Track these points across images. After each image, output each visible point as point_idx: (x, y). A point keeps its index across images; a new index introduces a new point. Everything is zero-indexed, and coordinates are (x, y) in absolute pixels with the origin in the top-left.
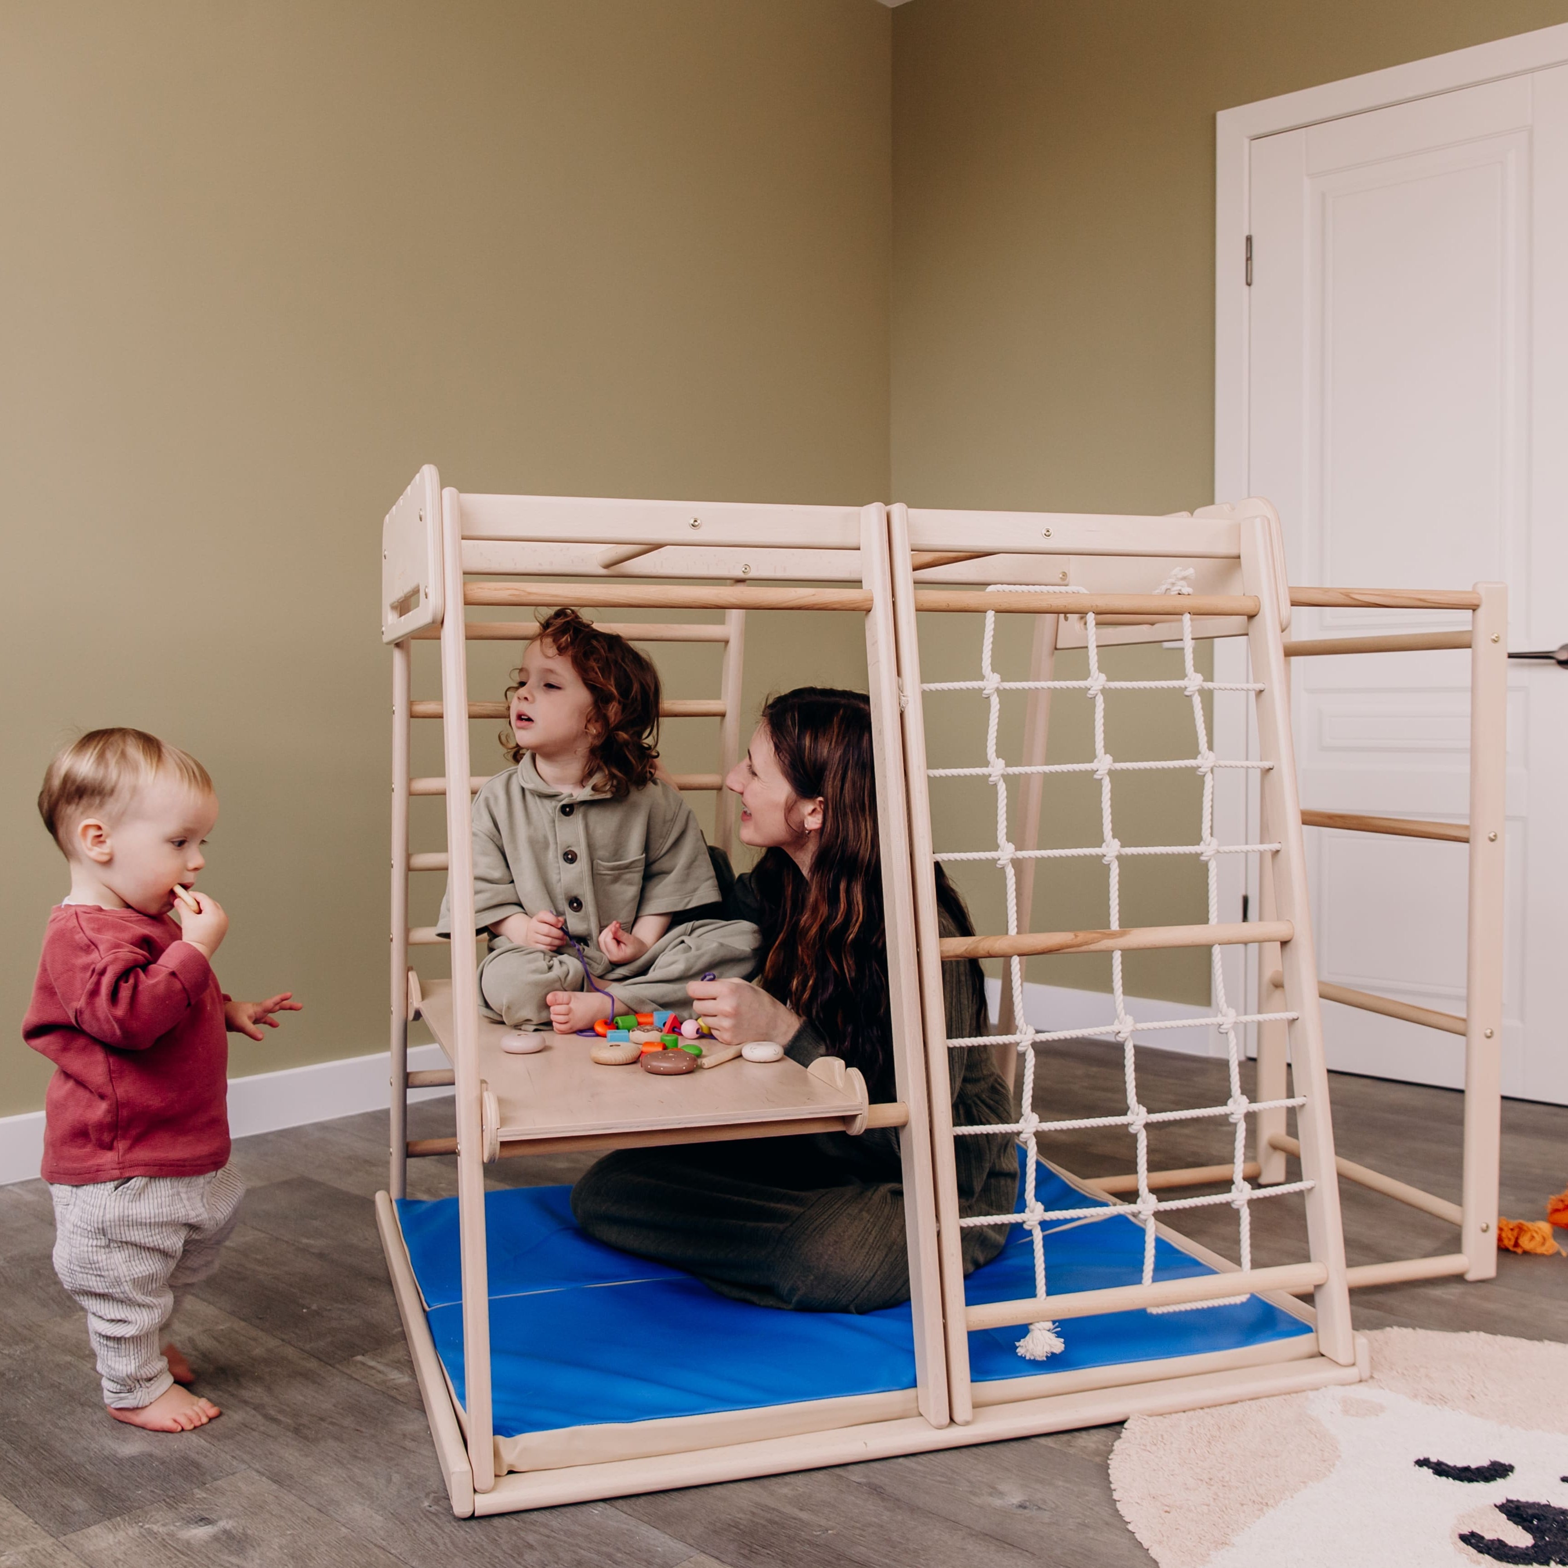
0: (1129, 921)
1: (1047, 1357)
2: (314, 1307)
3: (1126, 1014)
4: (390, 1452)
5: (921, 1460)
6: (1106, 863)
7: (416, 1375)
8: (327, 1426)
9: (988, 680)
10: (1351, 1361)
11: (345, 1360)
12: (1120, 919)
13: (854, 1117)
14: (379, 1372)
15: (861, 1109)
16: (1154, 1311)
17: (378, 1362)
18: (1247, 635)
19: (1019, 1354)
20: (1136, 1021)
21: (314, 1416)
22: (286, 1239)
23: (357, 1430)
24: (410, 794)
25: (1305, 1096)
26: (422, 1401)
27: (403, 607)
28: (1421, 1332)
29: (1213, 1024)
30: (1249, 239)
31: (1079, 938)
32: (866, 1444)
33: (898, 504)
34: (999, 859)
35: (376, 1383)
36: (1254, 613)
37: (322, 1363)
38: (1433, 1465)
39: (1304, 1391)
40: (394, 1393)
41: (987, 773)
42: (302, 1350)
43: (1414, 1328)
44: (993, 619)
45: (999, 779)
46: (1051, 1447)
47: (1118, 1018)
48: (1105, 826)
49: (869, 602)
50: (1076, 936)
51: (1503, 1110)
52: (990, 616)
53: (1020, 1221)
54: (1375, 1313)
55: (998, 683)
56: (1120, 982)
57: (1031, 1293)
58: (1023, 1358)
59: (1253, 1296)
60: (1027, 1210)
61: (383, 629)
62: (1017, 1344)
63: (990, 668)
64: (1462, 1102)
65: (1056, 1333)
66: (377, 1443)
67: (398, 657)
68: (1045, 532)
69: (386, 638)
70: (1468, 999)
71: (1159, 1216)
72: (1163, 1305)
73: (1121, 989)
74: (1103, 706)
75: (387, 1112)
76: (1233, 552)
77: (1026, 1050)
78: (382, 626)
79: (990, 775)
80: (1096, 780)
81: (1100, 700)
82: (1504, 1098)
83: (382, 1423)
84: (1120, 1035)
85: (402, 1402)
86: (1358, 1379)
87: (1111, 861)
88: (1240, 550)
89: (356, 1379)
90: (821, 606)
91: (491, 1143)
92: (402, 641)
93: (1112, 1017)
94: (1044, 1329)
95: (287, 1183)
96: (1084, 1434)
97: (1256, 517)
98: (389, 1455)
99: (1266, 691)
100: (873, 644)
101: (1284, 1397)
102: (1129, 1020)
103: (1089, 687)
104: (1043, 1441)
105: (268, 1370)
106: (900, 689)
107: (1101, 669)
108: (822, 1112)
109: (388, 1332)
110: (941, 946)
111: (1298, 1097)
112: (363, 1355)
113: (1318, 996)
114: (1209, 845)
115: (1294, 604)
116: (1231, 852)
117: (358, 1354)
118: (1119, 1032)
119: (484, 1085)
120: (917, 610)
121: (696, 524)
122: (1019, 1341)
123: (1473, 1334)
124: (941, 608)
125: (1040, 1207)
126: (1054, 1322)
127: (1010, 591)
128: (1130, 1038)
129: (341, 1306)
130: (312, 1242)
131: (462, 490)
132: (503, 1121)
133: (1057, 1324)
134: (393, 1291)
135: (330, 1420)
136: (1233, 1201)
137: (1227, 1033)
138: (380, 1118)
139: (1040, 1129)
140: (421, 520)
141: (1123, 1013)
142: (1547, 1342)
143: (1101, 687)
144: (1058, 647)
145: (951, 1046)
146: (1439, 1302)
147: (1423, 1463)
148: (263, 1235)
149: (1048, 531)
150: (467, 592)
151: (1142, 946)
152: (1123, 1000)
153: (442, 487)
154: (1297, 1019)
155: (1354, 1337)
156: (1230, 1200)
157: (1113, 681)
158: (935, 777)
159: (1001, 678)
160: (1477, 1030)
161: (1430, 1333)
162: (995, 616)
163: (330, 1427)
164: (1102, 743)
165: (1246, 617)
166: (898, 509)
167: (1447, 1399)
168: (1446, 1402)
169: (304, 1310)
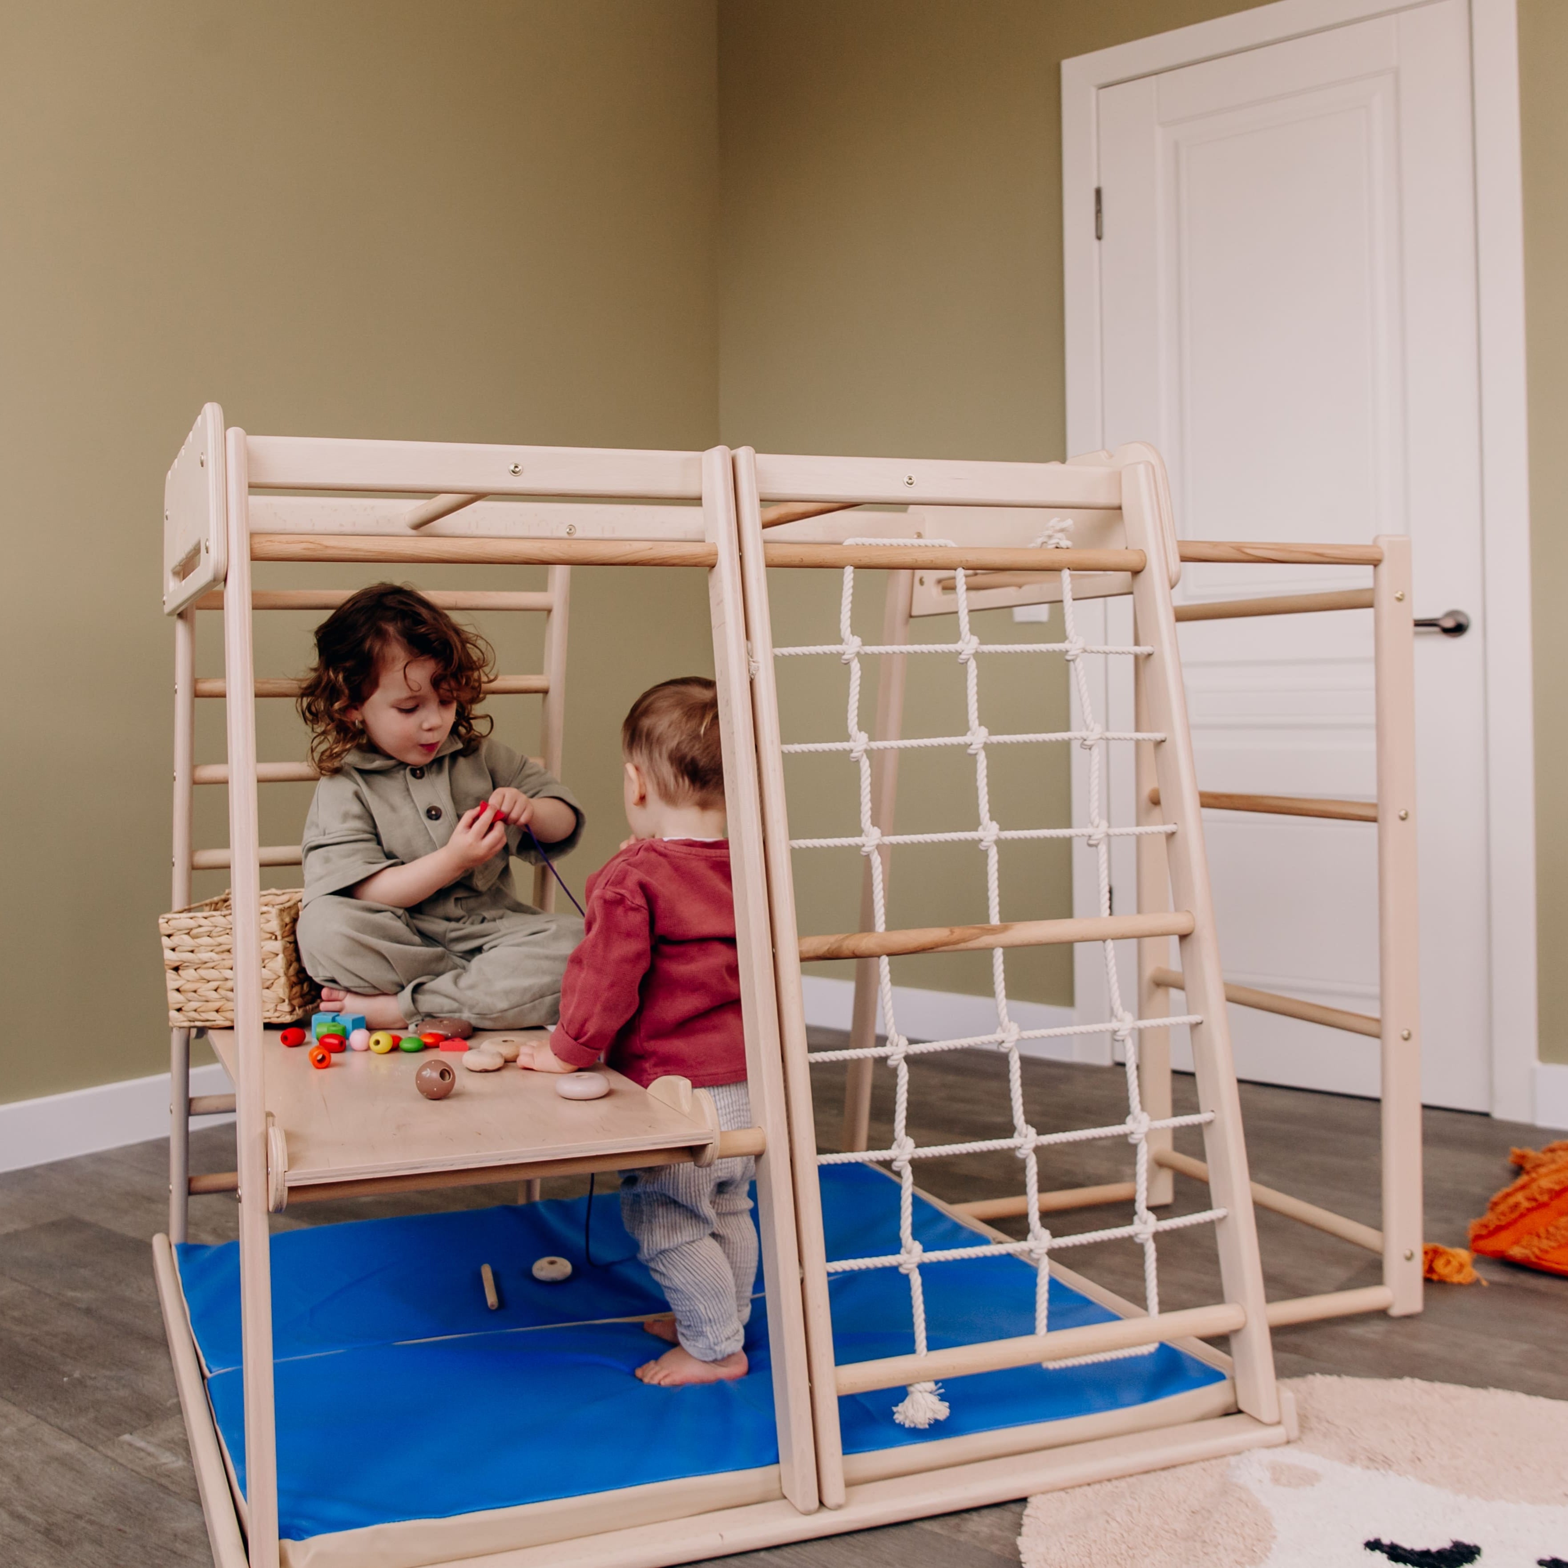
0: (1010, 916)
1: (930, 1425)
2: (77, 1375)
3: (1010, 1021)
4: (158, 1557)
5: (786, 1554)
6: (983, 848)
7: (191, 1457)
8: (84, 1525)
9: (847, 644)
10: (1275, 1418)
11: (109, 1440)
12: (1000, 912)
13: (703, 1147)
14: (149, 1454)
15: (712, 1138)
16: (1051, 1365)
17: (148, 1442)
18: (1131, 593)
19: (897, 1421)
20: (1022, 1028)
21: (69, 1512)
22: (49, 1292)
23: (120, 1530)
24: (195, 782)
25: (1213, 1111)
26: (197, 1491)
27: (185, 569)
28: (1348, 1381)
29: (1107, 1030)
30: (1098, 192)
31: (955, 934)
32: (721, 1536)
33: (744, 447)
34: (864, 846)
35: (145, 1468)
36: (1138, 569)
37: (83, 1445)
38: (1387, 1549)
39: (1223, 1456)
40: (164, 1481)
41: (848, 749)
42: (60, 1429)
43: (1339, 1376)
44: (852, 576)
45: (862, 755)
46: (937, 1534)
47: (1001, 1025)
48: (981, 807)
49: (713, 557)
50: (952, 932)
51: (1424, 1119)
52: (849, 571)
53: (895, 1263)
54: (1294, 1357)
55: (860, 647)
56: (1003, 984)
57: (909, 1348)
58: (901, 1426)
59: (1163, 1347)
60: (903, 1250)
61: (165, 598)
62: (895, 1409)
63: (849, 630)
64: (1379, 1111)
65: (939, 1395)
66: (143, 1547)
67: (181, 629)
68: (908, 480)
69: (167, 609)
70: (1382, 998)
71: (1054, 1254)
72: (1060, 1358)
73: (1003, 993)
74: (976, 672)
75: (167, 1140)
76: (1114, 501)
77: (898, 1065)
78: (163, 596)
79: (851, 751)
80: (971, 755)
81: (972, 666)
82: (1425, 1107)
83: (149, 1519)
84: (1004, 1045)
85: (175, 1493)
86: (1285, 1439)
87: (989, 847)
88: (1121, 499)
89: (121, 1465)
90: (659, 561)
91: (277, 1189)
92: (186, 609)
93: (996, 1024)
94: (926, 1391)
95: (54, 1225)
96: (975, 1516)
97: (1139, 463)
98: (157, 1561)
99: (1155, 653)
100: (718, 604)
101: (1202, 1464)
102: (1014, 1027)
103: (960, 651)
104: (927, 1526)
105: (18, 1454)
106: (750, 654)
107: (973, 631)
108: (667, 1143)
109: (161, 1404)
110: (800, 945)
111: (1205, 1112)
112: (131, 1434)
113: (1223, 998)
114: (1097, 827)
115: (1184, 559)
116: (1122, 835)
117: (125, 1433)
118: (1003, 1042)
119: (270, 1119)
120: (767, 566)
121: (517, 470)
122: (897, 1405)
123: (1407, 1381)
124: (793, 563)
125: (917, 1247)
126: (936, 1383)
127: (870, 545)
128: (1015, 1049)
129: (108, 1373)
130: (79, 1295)
131: (250, 432)
132: (292, 1160)
133: (940, 1384)
134: (169, 1353)
135: (88, 1517)
136: (1136, 1235)
137: (1123, 1041)
138: (161, 1147)
139: (916, 1156)
140: (202, 466)
141: (1006, 1019)
142: (1492, 1390)
143: (973, 651)
144: (914, 613)
145: (813, 1061)
146: (1362, 1343)
147: (1374, 1545)
148: (23, 1288)
149: (910, 479)
150: (255, 546)
151: (1025, 942)
152: (1006, 1005)
153: (226, 428)
154: (1201, 1023)
155: (1278, 1390)
156: (1132, 1233)
157: (987, 644)
158: (789, 753)
159: (862, 641)
160: (1393, 1031)
161: (1358, 1381)
162: (854, 572)
163: (89, 1527)
164: (976, 714)
165: (1129, 574)
166: (744, 453)
167: (1391, 1461)
168: (1390, 1466)
169: (65, 1379)
